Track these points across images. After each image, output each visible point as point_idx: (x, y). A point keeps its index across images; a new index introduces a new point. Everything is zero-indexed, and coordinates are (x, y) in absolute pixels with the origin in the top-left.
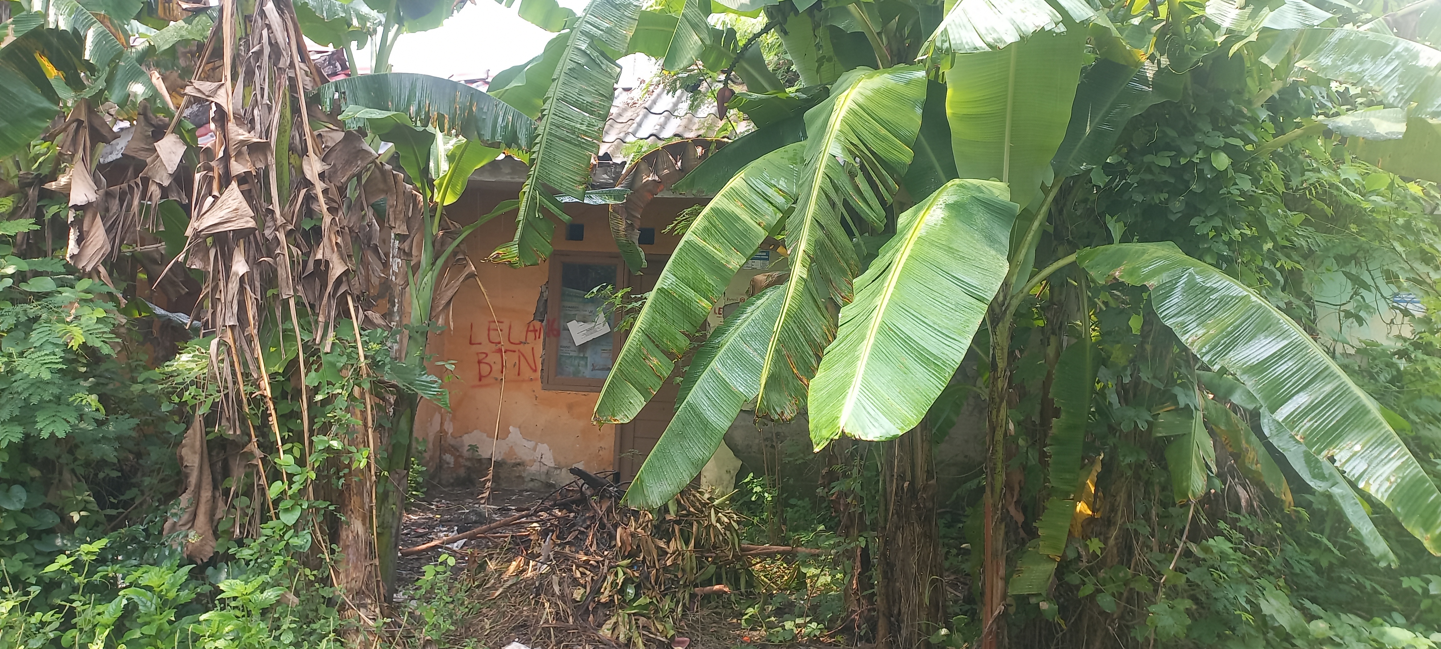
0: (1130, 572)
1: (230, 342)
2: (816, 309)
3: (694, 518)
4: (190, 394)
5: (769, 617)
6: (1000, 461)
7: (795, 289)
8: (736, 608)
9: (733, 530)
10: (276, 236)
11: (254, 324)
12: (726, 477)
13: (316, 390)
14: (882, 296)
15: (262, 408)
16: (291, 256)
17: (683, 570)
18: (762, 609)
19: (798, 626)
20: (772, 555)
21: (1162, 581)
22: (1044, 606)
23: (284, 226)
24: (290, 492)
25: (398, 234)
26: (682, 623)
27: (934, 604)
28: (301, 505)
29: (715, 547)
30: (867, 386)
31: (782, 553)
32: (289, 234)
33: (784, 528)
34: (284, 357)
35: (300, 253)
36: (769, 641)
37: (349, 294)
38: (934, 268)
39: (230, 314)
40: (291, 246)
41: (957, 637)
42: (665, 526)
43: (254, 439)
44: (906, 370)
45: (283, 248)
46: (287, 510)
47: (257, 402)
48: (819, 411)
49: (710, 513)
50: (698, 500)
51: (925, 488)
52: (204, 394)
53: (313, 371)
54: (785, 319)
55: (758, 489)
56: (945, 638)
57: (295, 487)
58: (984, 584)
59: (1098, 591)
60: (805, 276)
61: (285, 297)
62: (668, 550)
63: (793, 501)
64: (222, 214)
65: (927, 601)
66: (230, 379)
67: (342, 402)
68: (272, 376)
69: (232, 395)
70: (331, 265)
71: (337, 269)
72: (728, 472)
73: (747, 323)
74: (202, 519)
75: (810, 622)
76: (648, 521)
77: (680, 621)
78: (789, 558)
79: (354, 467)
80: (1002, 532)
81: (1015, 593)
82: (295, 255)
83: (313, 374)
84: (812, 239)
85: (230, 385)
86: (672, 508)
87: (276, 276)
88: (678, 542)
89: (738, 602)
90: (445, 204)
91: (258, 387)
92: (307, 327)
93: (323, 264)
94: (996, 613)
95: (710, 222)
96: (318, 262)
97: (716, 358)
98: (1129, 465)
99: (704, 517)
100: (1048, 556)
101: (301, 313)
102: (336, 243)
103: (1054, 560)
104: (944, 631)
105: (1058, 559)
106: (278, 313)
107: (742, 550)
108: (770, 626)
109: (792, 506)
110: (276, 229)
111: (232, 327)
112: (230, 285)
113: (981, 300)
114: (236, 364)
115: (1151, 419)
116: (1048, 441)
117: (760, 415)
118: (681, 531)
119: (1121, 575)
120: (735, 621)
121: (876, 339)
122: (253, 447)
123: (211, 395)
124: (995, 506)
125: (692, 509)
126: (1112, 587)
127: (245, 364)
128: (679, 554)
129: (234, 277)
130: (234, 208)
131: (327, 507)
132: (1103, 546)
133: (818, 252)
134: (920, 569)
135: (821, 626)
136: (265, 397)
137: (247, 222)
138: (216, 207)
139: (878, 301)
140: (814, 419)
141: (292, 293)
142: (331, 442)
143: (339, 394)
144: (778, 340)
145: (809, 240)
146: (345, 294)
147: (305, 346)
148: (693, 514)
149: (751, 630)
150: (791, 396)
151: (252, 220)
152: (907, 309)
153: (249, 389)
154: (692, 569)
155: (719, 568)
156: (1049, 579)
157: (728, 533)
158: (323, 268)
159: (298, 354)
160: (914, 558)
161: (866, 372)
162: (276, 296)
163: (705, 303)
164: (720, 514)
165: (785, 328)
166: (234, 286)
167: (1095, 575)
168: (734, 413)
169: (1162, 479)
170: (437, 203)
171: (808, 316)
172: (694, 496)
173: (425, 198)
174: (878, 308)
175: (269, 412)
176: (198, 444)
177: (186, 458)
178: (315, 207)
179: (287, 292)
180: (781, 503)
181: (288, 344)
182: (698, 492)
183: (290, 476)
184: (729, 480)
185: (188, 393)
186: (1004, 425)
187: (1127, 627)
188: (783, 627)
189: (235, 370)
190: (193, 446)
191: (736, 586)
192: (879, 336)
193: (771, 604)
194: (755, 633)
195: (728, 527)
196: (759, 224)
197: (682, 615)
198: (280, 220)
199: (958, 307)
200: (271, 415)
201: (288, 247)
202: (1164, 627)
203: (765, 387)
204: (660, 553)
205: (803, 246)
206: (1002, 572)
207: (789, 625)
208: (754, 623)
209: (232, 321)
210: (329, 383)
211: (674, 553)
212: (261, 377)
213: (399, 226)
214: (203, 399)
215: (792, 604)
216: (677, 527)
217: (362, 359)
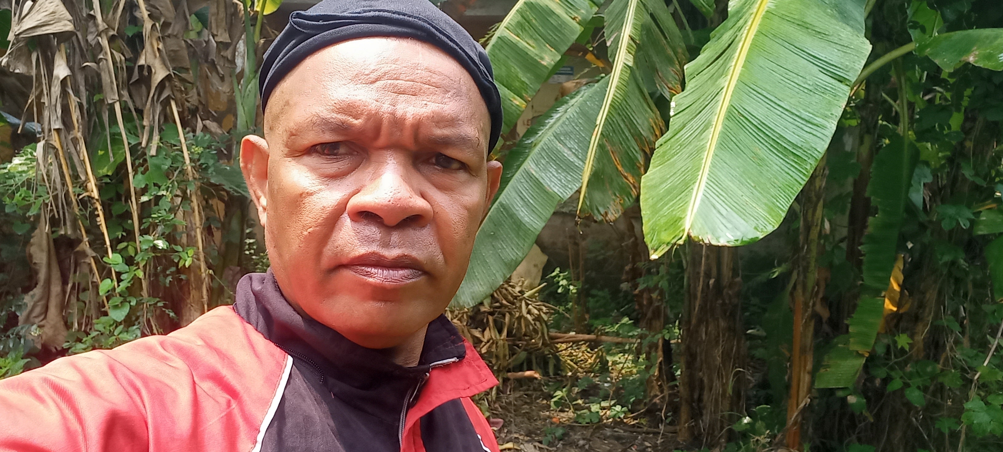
0: (940, 366)
1: (57, 145)
2: (642, 100)
3: (507, 310)
4: (20, 195)
5: (577, 400)
6: (814, 260)
7: (620, 78)
8: (545, 389)
9: (542, 320)
10: (99, 42)
11: (78, 127)
12: (534, 271)
13: (144, 191)
14: (729, 77)
15: (89, 209)
16: (114, 63)
17: (497, 357)
18: (570, 391)
19: (603, 408)
20: (576, 342)
21: (976, 377)
22: (852, 399)
23: (106, 31)
24: (118, 290)
25: (221, 42)
26: (497, 405)
27: (737, 393)
28: (130, 302)
29: (525, 335)
30: (714, 180)
31: (586, 341)
32: (111, 40)
33: (587, 316)
34: (112, 160)
35: (123, 58)
36: (577, 422)
37: (173, 99)
38: (787, 45)
39: (55, 118)
40: (114, 52)
41: (759, 424)
42: (479, 317)
43: (86, 239)
44: (760, 162)
45: (106, 53)
46: (116, 307)
47: (84, 203)
48: (655, 211)
49: (521, 306)
50: (510, 293)
51: (731, 285)
52: (33, 195)
53: (139, 173)
54: (609, 112)
55: (564, 282)
56: (748, 427)
57: (123, 285)
58: (790, 378)
59: (907, 385)
60: (630, 64)
61: (110, 102)
62: (483, 339)
63: (594, 292)
64: (39, 17)
65: (730, 391)
66: (58, 180)
67: (165, 204)
68: (98, 179)
69: (61, 196)
70: (153, 71)
71: (160, 74)
72: (535, 266)
73: (561, 121)
74: (53, 311)
75: (614, 405)
76: (463, 313)
77: (495, 403)
78: (593, 345)
79: (181, 265)
80: (811, 329)
81: (822, 386)
82: (118, 60)
83: (140, 176)
84: (638, 23)
85: (59, 186)
86: (487, 302)
87: (100, 80)
88: (492, 331)
89: (547, 385)
90: (265, 13)
91: (86, 189)
92: (133, 131)
93: (146, 70)
94: (802, 405)
95: (523, 16)
96: (141, 67)
97: (529, 158)
98: (945, 264)
99: (515, 308)
100: (857, 352)
101: (127, 118)
102: (158, 49)
103: (862, 356)
104: (746, 420)
105: (867, 355)
106: (106, 117)
107: (552, 338)
108: (577, 408)
109: (593, 296)
110: (99, 35)
111: (58, 130)
112: (53, 89)
113: (841, 80)
114: (64, 167)
115: (973, 217)
116: (863, 240)
117: (583, 216)
118: (495, 321)
119: (929, 369)
120: (545, 402)
121: (725, 126)
122: (85, 246)
123: (40, 196)
124: (806, 304)
125: (504, 302)
126: (917, 381)
127: (73, 167)
128: (493, 343)
129: (56, 81)
130: (51, 11)
131: (156, 304)
132: (911, 341)
133: (645, 37)
134: (723, 362)
135: (625, 409)
136: (93, 198)
137: (65, 25)
138: (34, 11)
139: (723, 82)
140: (649, 220)
141: (117, 97)
142: (156, 242)
143: (163, 195)
144: (602, 134)
145: (634, 24)
146: (168, 99)
147: (133, 150)
148: (506, 306)
149: (560, 411)
150: (615, 195)
151: (69, 23)
152: (760, 91)
153: (78, 190)
154: (505, 356)
155: (530, 353)
156: (856, 373)
157: (538, 323)
158: (146, 73)
159: (126, 158)
160: (718, 351)
161: (713, 165)
162: (102, 101)
163: (518, 101)
164: (530, 307)
165: (609, 121)
166: (56, 90)
167: (902, 368)
168: (548, 213)
169: (978, 277)
170: (257, 12)
171: (634, 108)
172: (506, 290)
173: (245, 6)
174: (725, 89)
175: (96, 213)
176: (44, 242)
177: (34, 256)
178: (137, 14)
179: (112, 97)
180: (584, 294)
181: (116, 148)
182: (510, 286)
183: (119, 274)
184: (537, 273)
185: (18, 194)
186: (819, 224)
187: (931, 418)
188: (589, 409)
189: (63, 172)
190: (40, 246)
191: (545, 373)
192: (727, 123)
193: (577, 386)
194: (562, 414)
195: (538, 318)
196: (574, 19)
197: (497, 398)
198: (102, 25)
199: (816, 90)
200: (98, 216)
201: (112, 54)
202: (980, 424)
203: (587, 186)
204: (476, 341)
205: (627, 31)
206: (809, 367)
207: (595, 408)
208: (562, 405)
209: (57, 125)
210: (155, 185)
211: (488, 342)
212: (87, 180)
213: (221, 34)
214: (32, 199)
215: (596, 386)
216: (491, 318)
217: (188, 161)
